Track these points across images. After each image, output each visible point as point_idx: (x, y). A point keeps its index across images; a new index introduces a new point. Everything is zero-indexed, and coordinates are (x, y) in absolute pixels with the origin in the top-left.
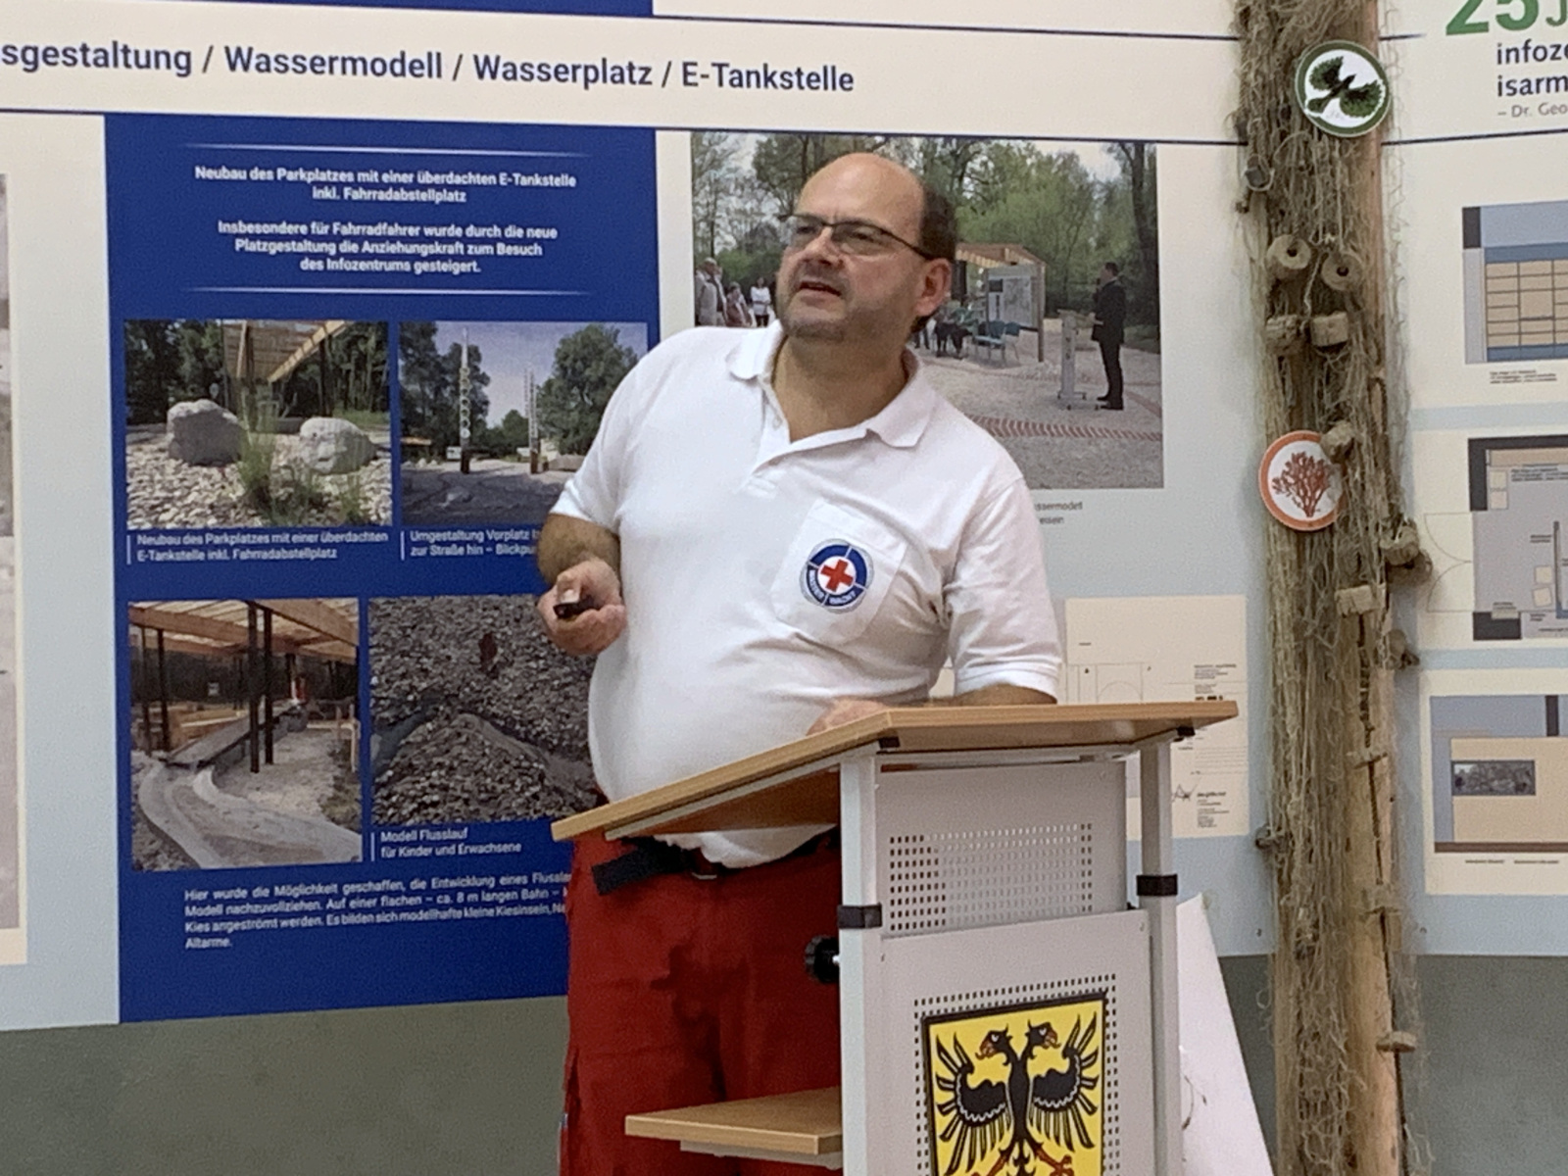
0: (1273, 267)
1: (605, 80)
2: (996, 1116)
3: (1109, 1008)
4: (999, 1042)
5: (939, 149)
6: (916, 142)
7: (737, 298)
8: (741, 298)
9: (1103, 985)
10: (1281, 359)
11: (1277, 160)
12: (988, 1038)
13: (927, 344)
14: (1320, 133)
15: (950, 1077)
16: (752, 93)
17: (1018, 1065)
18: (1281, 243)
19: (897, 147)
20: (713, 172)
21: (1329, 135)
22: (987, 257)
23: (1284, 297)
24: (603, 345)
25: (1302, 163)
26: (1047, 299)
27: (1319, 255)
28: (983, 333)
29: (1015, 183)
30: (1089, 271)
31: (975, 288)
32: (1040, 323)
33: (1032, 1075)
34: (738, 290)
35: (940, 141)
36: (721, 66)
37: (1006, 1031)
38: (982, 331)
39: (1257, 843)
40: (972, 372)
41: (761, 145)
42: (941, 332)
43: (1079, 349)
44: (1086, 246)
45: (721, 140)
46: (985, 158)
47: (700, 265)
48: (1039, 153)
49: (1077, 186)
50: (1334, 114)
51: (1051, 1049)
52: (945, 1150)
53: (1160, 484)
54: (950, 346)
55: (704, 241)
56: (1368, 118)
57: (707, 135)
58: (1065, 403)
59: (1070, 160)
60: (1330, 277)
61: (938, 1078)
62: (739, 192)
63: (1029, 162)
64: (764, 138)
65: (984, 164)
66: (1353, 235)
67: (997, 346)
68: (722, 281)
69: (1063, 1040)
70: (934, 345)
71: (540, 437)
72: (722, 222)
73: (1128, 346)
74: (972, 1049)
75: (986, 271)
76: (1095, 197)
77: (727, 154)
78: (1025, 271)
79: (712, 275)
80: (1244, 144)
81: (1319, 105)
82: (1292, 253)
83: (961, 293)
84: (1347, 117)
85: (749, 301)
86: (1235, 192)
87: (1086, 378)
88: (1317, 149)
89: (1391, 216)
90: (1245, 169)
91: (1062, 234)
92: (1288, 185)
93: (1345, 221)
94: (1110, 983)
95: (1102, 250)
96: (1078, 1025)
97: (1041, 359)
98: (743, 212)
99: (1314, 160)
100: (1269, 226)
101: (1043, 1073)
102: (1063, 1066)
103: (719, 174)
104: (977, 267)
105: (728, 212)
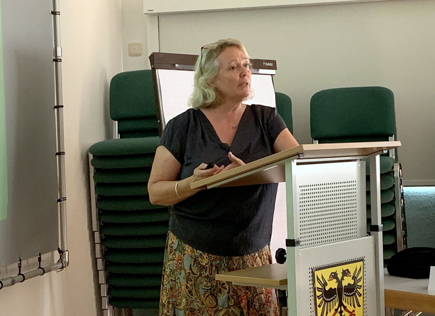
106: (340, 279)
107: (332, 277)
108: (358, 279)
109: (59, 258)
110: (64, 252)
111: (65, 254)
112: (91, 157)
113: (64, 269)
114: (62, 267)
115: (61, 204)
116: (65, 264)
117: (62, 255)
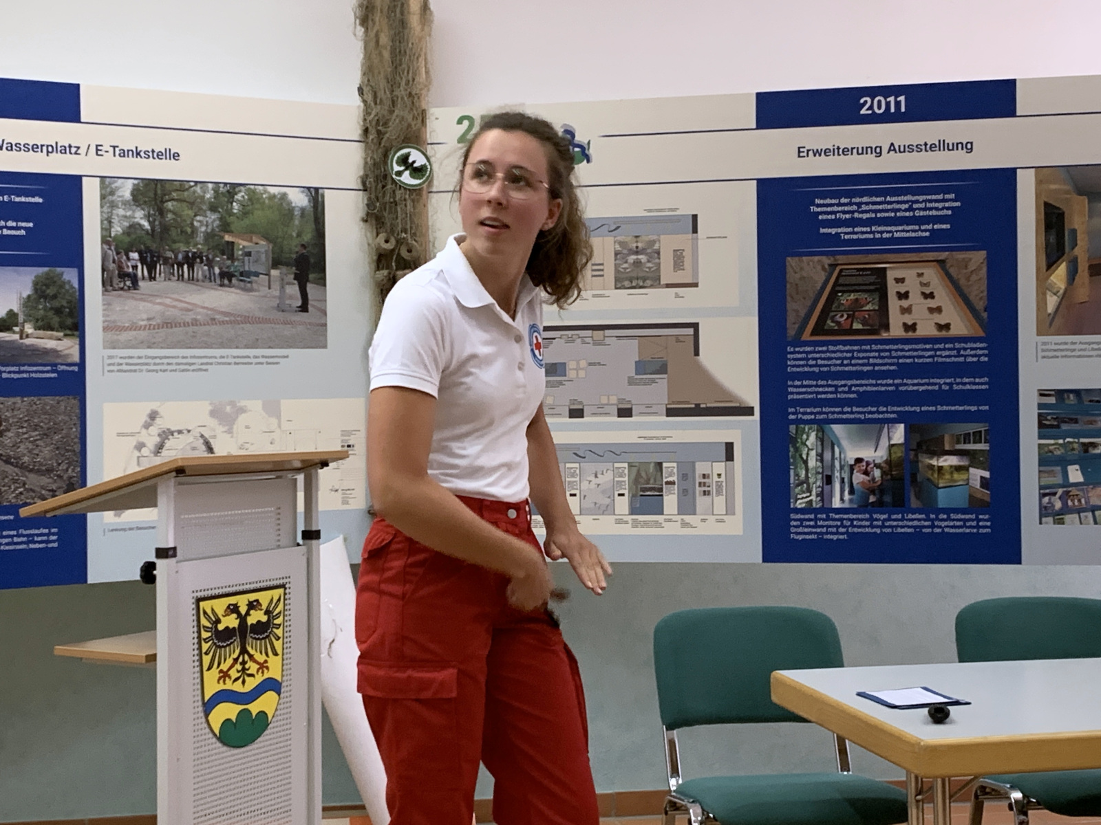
0: (378, 248)
1: (57, 152)
2: (231, 643)
3: (287, 591)
4: (234, 609)
5: (221, 189)
6: (210, 186)
7: (122, 257)
8: (124, 257)
9: (285, 581)
10: (382, 290)
11: (380, 199)
12: (228, 607)
13: (215, 280)
14: (400, 186)
15: (210, 626)
16: (131, 160)
17: (243, 619)
18: (382, 236)
19: (201, 188)
20: (110, 197)
21: (405, 189)
22: (242, 240)
23: (383, 261)
24: (55, 279)
25: (392, 200)
26: (273, 261)
27: (399, 242)
28: (242, 276)
29: (257, 206)
30: (293, 247)
31: (238, 255)
32: (269, 272)
33: (249, 623)
34: (123, 254)
35: (222, 185)
36: (114, 147)
37: (236, 604)
38: (242, 274)
39: (369, 512)
40: (237, 293)
41: (134, 185)
42: (223, 275)
43: (289, 283)
44: (291, 236)
45: (115, 182)
46: (243, 194)
47: (105, 241)
48: (269, 193)
49: (287, 208)
50: (407, 178)
51: (259, 611)
52: (207, 660)
53: (325, 347)
54: (226, 282)
55: (106, 230)
56: (421, 181)
57: (108, 180)
58: (280, 308)
59: (284, 196)
60: (404, 253)
61: (204, 627)
62: (123, 207)
63: (264, 196)
64: (136, 182)
65: (243, 197)
66: (415, 234)
67: (249, 282)
68: (115, 249)
69: (264, 607)
70: (218, 281)
71: (25, 321)
72: (115, 220)
73: (313, 283)
74: (220, 612)
75: (244, 247)
76: (296, 213)
77: (118, 188)
78: (262, 247)
79: (110, 245)
80: (365, 190)
81: (399, 174)
82: (387, 241)
83: (231, 257)
84: (412, 180)
85: (128, 259)
86: (362, 213)
87: (291, 297)
88: (398, 193)
89: (432, 226)
90: (366, 202)
91: (280, 230)
92: (385, 210)
93: (411, 228)
94: (287, 580)
95: (299, 239)
96: (272, 600)
97: (269, 288)
98: (126, 217)
99: (397, 199)
100: (377, 229)
101: (255, 622)
102: (264, 619)
103: (114, 198)
104: (239, 244)
105: (118, 215)
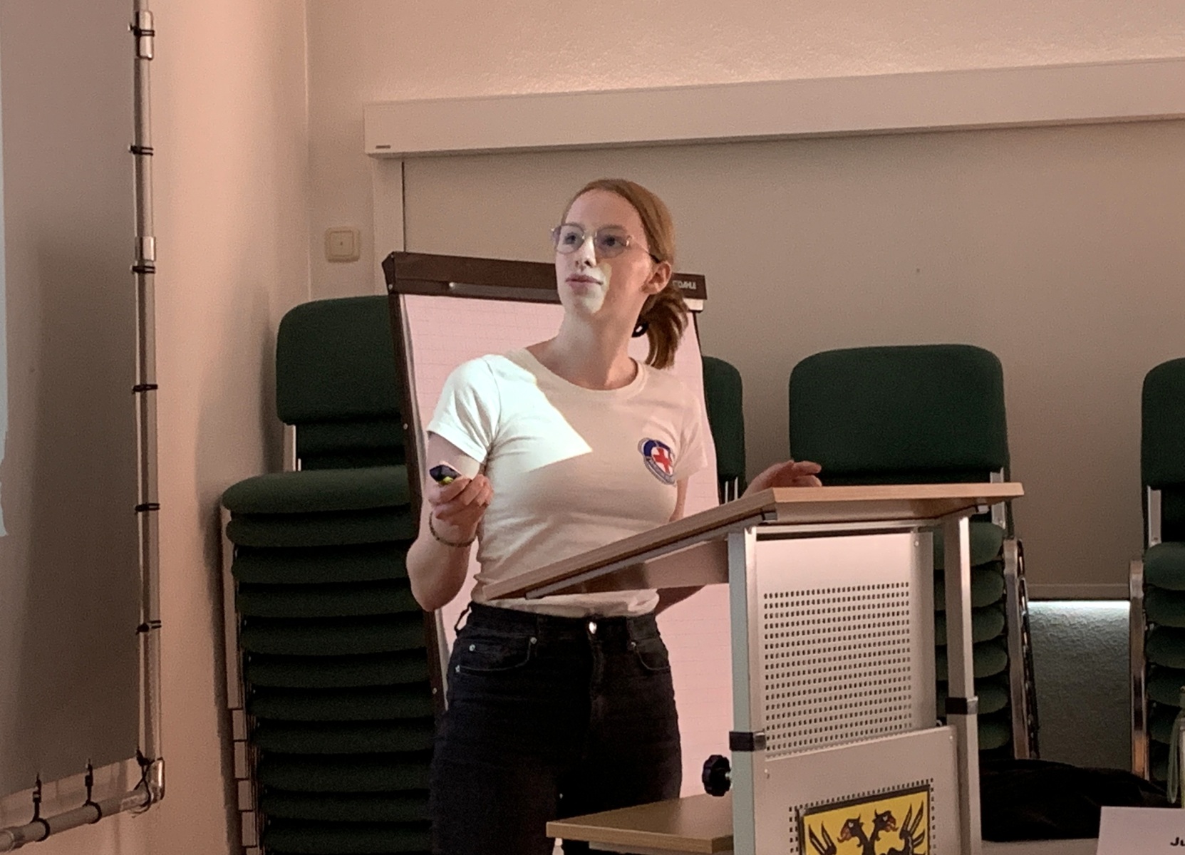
106: (869, 836)
107: (847, 830)
108: (915, 836)
109: (141, 778)
110: (154, 761)
111: (156, 768)
112: (227, 516)
113: (153, 806)
114: (148, 803)
115: (146, 639)
116: (156, 795)
117: (148, 769)
